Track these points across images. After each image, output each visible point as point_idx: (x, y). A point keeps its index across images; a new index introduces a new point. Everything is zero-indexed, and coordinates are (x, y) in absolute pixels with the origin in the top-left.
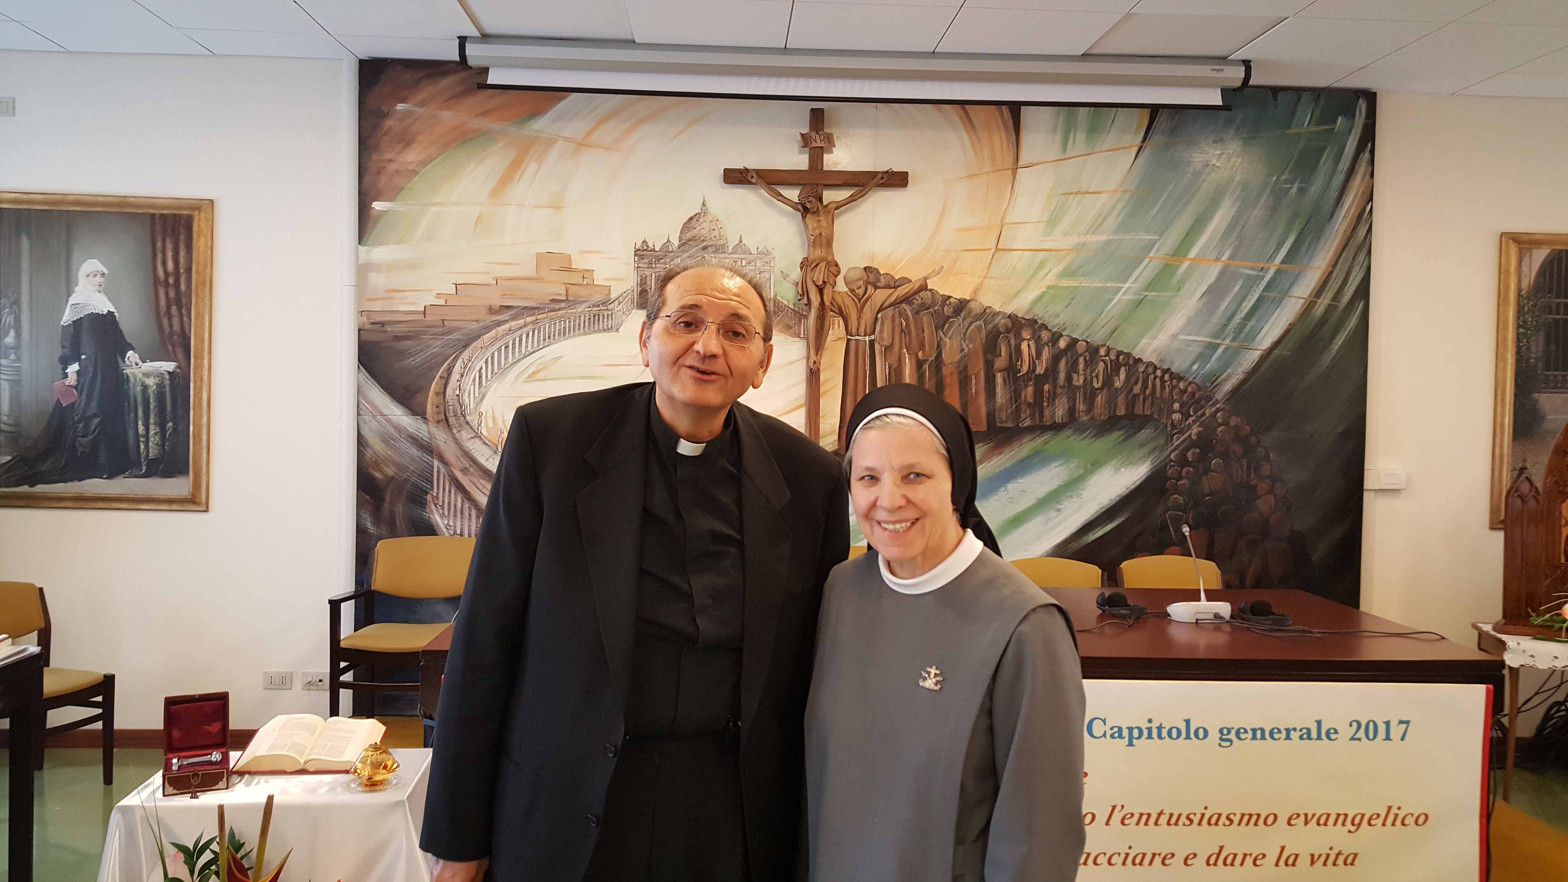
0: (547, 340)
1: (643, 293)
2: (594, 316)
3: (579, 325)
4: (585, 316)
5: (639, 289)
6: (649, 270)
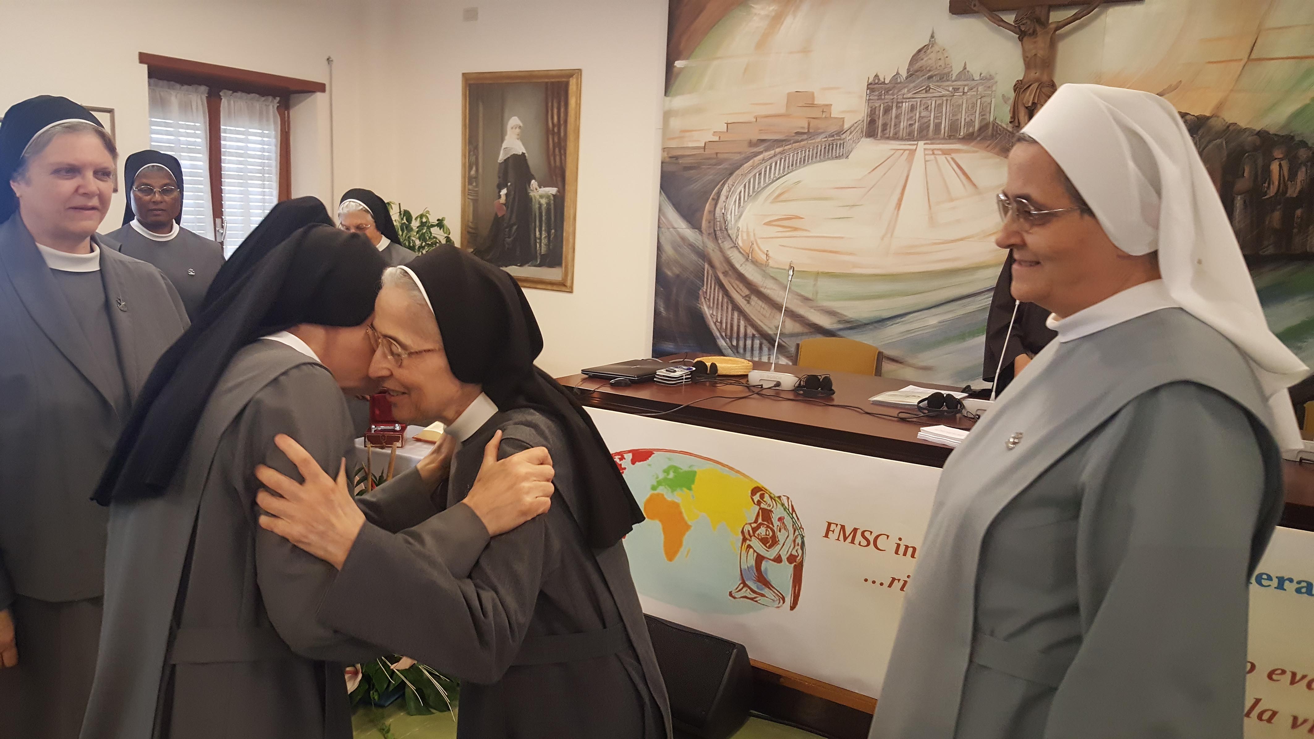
0: (790, 167)
1: (872, 122)
2: (829, 146)
3: (817, 153)
4: (821, 146)
5: (869, 119)
6: (879, 101)
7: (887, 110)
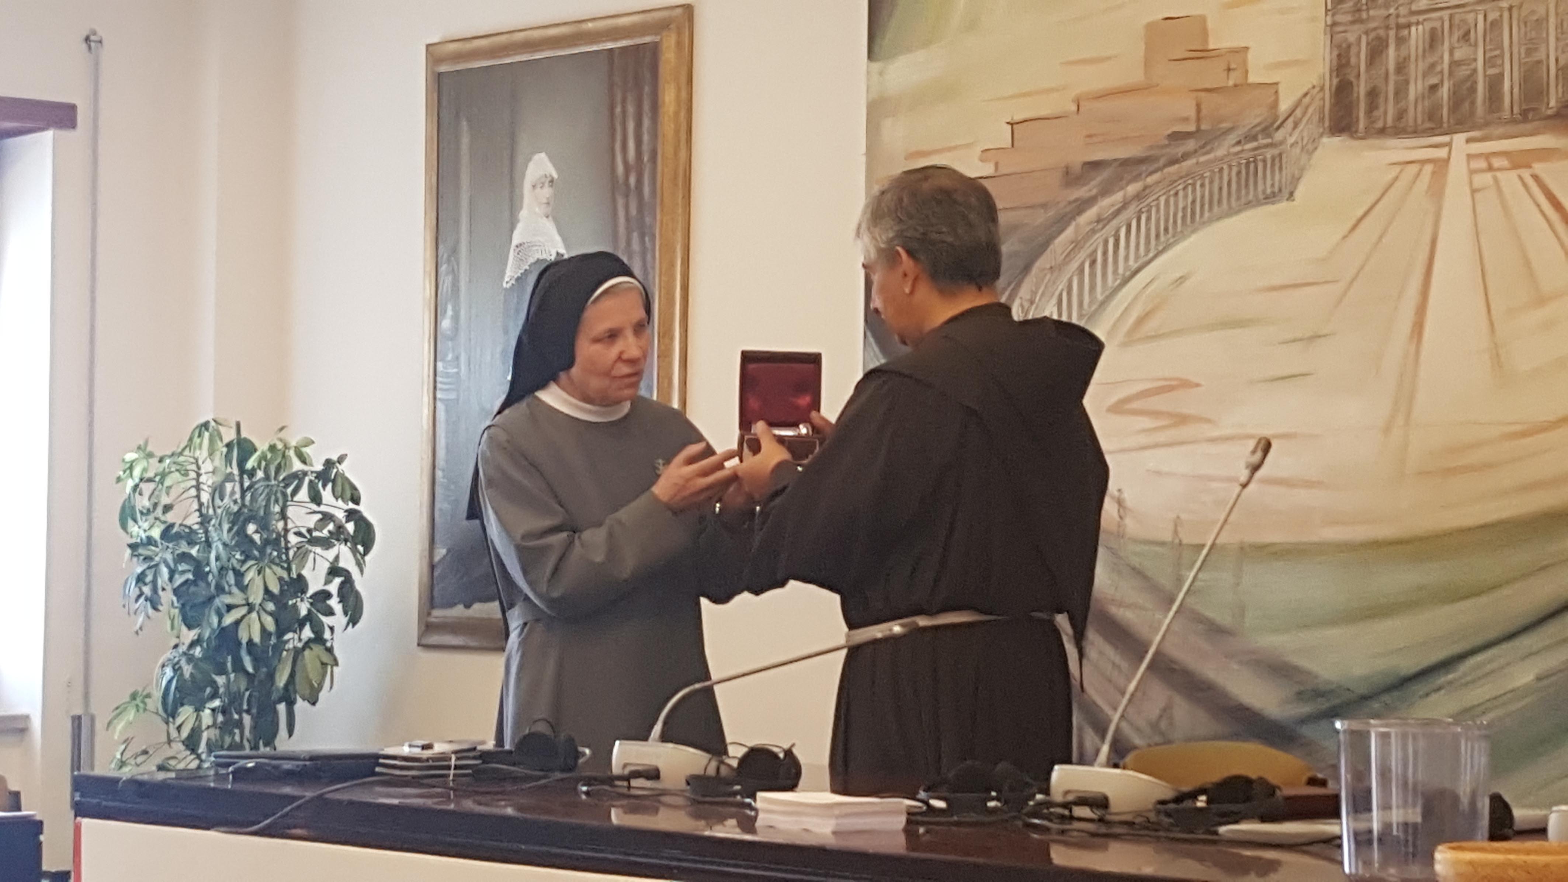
1: (1341, 89)
2: (1247, 166)
5: (1335, 81)
6: (1356, 27)
7: (1377, 51)
